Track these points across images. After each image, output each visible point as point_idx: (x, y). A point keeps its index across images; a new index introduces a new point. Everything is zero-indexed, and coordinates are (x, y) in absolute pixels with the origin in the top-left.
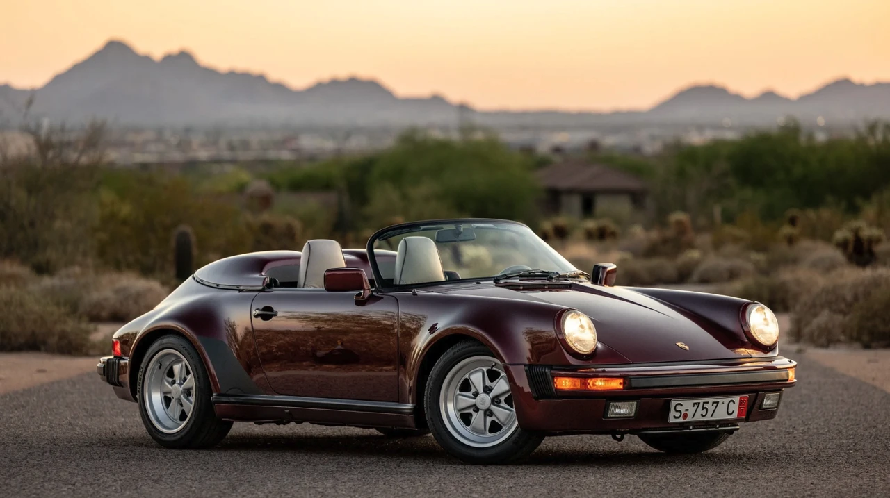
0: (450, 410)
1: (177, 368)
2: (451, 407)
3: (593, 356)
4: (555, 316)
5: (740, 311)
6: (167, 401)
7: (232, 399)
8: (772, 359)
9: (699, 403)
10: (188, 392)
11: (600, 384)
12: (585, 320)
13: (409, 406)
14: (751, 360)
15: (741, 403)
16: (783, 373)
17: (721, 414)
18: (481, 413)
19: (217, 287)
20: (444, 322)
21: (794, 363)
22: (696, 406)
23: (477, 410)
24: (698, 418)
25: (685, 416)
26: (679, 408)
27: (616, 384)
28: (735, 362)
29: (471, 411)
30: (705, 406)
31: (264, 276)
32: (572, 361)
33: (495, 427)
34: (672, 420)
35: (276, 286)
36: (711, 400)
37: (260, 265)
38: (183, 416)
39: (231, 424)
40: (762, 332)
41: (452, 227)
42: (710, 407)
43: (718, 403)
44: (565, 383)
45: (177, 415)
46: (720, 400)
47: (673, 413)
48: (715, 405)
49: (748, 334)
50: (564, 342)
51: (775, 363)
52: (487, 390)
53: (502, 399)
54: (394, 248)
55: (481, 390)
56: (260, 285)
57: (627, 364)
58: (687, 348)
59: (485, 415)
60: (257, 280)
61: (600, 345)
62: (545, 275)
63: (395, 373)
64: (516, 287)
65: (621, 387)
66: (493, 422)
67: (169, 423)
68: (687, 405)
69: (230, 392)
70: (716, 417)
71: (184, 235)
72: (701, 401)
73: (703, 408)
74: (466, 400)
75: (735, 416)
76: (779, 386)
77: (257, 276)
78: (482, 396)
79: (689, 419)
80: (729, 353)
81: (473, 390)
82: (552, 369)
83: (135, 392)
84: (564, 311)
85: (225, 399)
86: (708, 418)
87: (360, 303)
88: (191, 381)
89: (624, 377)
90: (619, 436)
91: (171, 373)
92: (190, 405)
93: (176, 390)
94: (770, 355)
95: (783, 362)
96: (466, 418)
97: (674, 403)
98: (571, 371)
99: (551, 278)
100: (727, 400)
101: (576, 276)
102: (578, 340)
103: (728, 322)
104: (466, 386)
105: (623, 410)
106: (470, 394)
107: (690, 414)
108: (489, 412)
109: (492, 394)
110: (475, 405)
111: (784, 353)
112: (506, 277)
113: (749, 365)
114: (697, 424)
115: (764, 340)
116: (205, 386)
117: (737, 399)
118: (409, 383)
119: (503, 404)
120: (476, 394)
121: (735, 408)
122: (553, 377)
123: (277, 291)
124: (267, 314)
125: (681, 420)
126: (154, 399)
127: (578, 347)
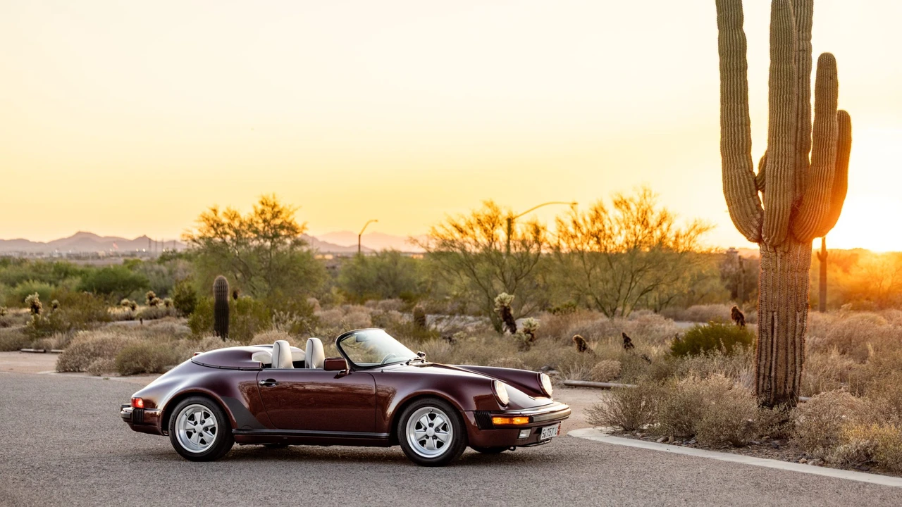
2: (412, 437)
4: (490, 383)
5: (539, 378)
6: (189, 434)
7: (245, 432)
11: (517, 421)
18: (431, 438)
19: (220, 368)
23: (428, 437)
24: (548, 437)
25: (545, 436)
27: (525, 421)
29: (425, 439)
30: (550, 430)
32: (502, 408)
33: (440, 445)
34: (542, 439)
39: (232, 445)
40: (546, 387)
46: (554, 427)
47: (542, 435)
49: (543, 390)
50: (498, 400)
52: (431, 425)
53: (440, 428)
55: (428, 426)
59: (433, 439)
60: (254, 364)
65: (527, 422)
66: (438, 442)
68: (546, 430)
72: (549, 427)
74: (421, 433)
75: (557, 435)
78: (429, 428)
81: (423, 427)
82: (491, 413)
84: (493, 381)
85: (241, 432)
89: (530, 417)
90: (512, 448)
93: (198, 428)
96: (423, 443)
97: (543, 429)
98: (501, 414)
103: (534, 385)
104: (419, 426)
105: (525, 434)
106: (422, 430)
108: (435, 437)
109: (434, 427)
110: (426, 435)
117: (558, 426)
118: (386, 423)
119: (442, 431)
120: (425, 429)
122: (493, 417)
124: (270, 383)
126: (181, 433)
127: (504, 400)
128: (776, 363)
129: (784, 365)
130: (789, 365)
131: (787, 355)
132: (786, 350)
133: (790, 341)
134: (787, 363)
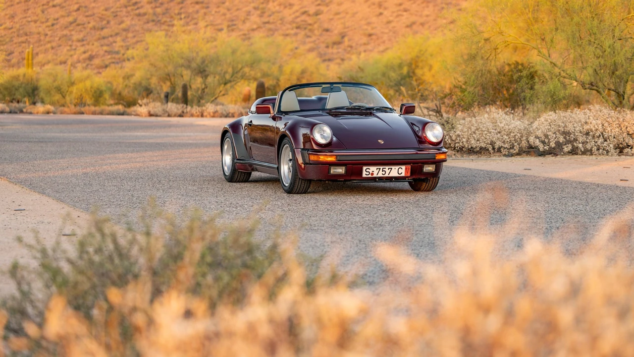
3: (328, 145)
5: (425, 124)
7: (241, 162)
9: (380, 169)
11: (325, 158)
13: (276, 166)
15: (406, 169)
17: (394, 174)
22: (378, 170)
24: (380, 175)
25: (372, 174)
26: (367, 170)
27: (332, 159)
30: (384, 170)
32: (315, 147)
34: (364, 175)
36: (387, 167)
41: (329, 85)
42: (388, 172)
43: (391, 169)
44: (312, 157)
46: (393, 167)
47: (364, 172)
48: (390, 169)
50: (313, 139)
57: (345, 149)
58: (382, 142)
61: (334, 139)
65: (335, 160)
67: (227, 170)
68: (373, 169)
69: (241, 158)
70: (390, 175)
72: (381, 168)
73: (383, 171)
75: (403, 175)
79: (375, 175)
82: (308, 151)
84: (316, 124)
85: (239, 161)
86: (386, 175)
89: (338, 156)
94: (438, 147)
97: (364, 168)
98: (316, 152)
100: (397, 167)
102: (320, 138)
105: (338, 170)
107: (375, 173)
115: (433, 139)
117: (404, 167)
121: (402, 171)
122: (309, 155)
125: (370, 176)
127: (322, 141)
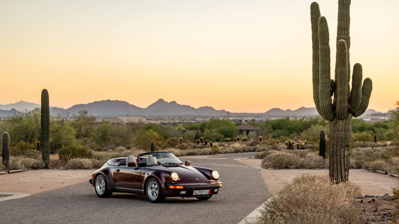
0: (150, 192)
1: (102, 181)
3: (178, 182)
4: (170, 173)
5: (211, 171)
6: (100, 188)
7: (112, 188)
8: (217, 182)
10: (104, 186)
11: (178, 187)
12: (176, 174)
13: (143, 190)
14: (213, 182)
15: (209, 191)
16: (218, 185)
17: (205, 193)
19: (110, 165)
20: (150, 173)
21: (221, 183)
24: (200, 194)
25: (197, 194)
28: (209, 183)
31: (119, 163)
32: (173, 182)
34: (194, 195)
35: (121, 165)
36: (202, 191)
37: (118, 160)
38: (103, 191)
39: (112, 193)
40: (215, 176)
41: (156, 153)
42: (202, 192)
44: (172, 187)
45: (102, 191)
46: (204, 190)
47: (194, 193)
49: (212, 177)
50: (171, 179)
51: (218, 183)
53: (157, 189)
54: (147, 157)
56: (117, 165)
57: (185, 183)
58: (198, 180)
60: (117, 164)
61: (179, 179)
62: (174, 164)
63: (141, 184)
64: (166, 167)
65: (183, 188)
66: (156, 194)
67: (100, 192)
68: (197, 191)
69: (111, 186)
70: (203, 194)
71: (152, 142)
72: (200, 191)
75: (208, 194)
76: (218, 187)
77: (118, 163)
79: (198, 194)
80: (208, 181)
82: (169, 184)
83: (94, 186)
84: (172, 172)
85: (110, 188)
87: (136, 169)
88: (104, 184)
89: (184, 186)
90: (183, 197)
91: (101, 182)
92: (104, 189)
93: (102, 186)
94: (217, 181)
95: (219, 182)
96: (153, 194)
97: (194, 191)
98: (173, 185)
99: (175, 164)
100: (206, 190)
101: (181, 164)
102: (174, 178)
103: (208, 174)
104: (152, 188)
105: (184, 192)
107: (198, 193)
109: (155, 188)
111: (220, 181)
112: (165, 164)
113: (213, 183)
114: (199, 195)
115: (216, 178)
116: (107, 185)
117: (208, 190)
118: (143, 185)
121: (208, 192)
122: (169, 186)
123: (121, 166)
124: (118, 171)
125: (196, 194)
126: (98, 187)
127: (174, 180)
128: (333, 169)
129: (336, 170)
130: (339, 171)
131: (337, 166)
132: (337, 164)
133: (339, 160)
134: (337, 169)
